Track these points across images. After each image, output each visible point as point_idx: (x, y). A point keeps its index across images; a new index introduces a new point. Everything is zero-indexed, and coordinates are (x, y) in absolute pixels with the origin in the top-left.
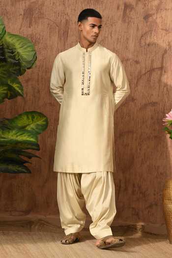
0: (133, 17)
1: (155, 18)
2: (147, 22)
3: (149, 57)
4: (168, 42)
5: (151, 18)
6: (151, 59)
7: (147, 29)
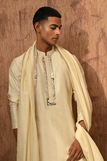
0: (58, 6)
1: (83, 4)
2: (75, 10)
3: (82, 48)
4: (101, 29)
5: (78, 4)
6: (84, 49)
7: (76, 17)
